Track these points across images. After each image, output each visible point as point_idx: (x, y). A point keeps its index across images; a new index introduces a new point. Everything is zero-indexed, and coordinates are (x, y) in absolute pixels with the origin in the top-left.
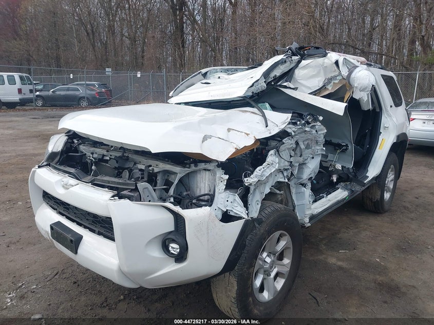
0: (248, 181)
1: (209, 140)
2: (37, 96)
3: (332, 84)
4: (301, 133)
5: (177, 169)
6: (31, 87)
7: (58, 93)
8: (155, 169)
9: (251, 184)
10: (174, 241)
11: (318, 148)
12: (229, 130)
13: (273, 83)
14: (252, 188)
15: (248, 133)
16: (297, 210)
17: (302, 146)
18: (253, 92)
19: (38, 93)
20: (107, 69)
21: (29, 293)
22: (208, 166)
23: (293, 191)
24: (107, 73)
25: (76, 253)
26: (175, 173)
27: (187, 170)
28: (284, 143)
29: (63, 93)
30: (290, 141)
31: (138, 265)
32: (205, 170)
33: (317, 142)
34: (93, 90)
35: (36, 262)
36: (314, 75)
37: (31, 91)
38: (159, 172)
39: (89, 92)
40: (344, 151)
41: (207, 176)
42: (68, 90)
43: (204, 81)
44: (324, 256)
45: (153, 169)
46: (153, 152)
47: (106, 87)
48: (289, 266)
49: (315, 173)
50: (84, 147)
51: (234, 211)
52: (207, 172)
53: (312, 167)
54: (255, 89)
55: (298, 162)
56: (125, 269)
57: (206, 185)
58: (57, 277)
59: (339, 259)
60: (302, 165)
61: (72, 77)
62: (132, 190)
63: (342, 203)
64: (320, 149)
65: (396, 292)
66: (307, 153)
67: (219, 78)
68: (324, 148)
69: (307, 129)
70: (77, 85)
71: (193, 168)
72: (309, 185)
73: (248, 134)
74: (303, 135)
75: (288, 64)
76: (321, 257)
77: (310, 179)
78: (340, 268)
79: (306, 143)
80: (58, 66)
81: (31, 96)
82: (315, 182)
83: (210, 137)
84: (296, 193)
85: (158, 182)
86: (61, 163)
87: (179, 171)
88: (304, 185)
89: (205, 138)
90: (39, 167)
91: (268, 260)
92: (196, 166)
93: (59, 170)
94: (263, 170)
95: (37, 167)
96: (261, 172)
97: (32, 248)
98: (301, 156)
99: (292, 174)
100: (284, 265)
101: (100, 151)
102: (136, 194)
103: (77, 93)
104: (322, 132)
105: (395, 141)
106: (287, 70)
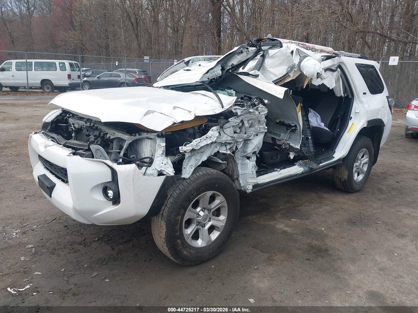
0: (182, 149)
1: (151, 114)
2: (84, 81)
3: (293, 71)
4: (246, 113)
5: (125, 137)
6: (79, 73)
7: (102, 79)
8: (111, 136)
9: (185, 152)
10: (110, 189)
11: (261, 127)
12: (175, 108)
13: (230, 71)
14: (187, 155)
15: (190, 110)
16: (240, 179)
17: (247, 125)
18: (208, 78)
19: (85, 79)
20: (146, 57)
21: (31, 230)
22: (149, 135)
23: (239, 162)
24: (145, 61)
25: (51, 197)
26: (125, 141)
27: (133, 138)
28: (229, 122)
29: (106, 79)
30: (236, 120)
31: (87, 206)
32: (147, 138)
33: (259, 122)
34: (134, 77)
35: (42, 210)
36: (280, 63)
37: (79, 77)
38: (114, 139)
39: (128, 78)
40: (294, 131)
41: (149, 143)
42: (111, 76)
43: (186, 68)
44: (275, 222)
45: (110, 137)
46: (103, 121)
47: (146, 74)
48: (225, 222)
49: (258, 148)
50: (72, 120)
51: (166, 171)
52: (150, 140)
53: (256, 143)
54: (211, 75)
55: (242, 138)
56: (77, 208)
57: (149, 150)
58: (54, 221)
59: (287, 226)
60: (246, 141)
61: (117, 64)
62: (86, 150)
63: (295, 177)
64: (263, 128)
65: (323, 253)
66: (252, 131)
67: (200, 65)
68: (266, 127)
69: (251, 110)
70: (121, 71)
71: (138, 137)
72: (254, 158)
73: (190, 112)
74: (248, 115)
75: (245, 54)
76: (272, 223)
77: (254, 153)
78: (285, 232)
79: (250, 122)
80: (108, 54)
81: (79, 81)
82: (258, 155)
83: (153, 112)
84: (241, 164)
85: (114, 147)
86: (51, 131)
87: (128, 139)
88: (248, 158)
89: (148, 113)
90: (35, 133)
91: (202, 213)
92: (140, 135)
93: (48, 136)
94: (199, 141)
95: (33, 133)
96: (196, 143)
97: (42, 200)
98: (245, 133)
99: (237, 148)
100: (220, 221)
101: (82, 123)
102: (87, 153)
103: (119, 79)
104: (264, 113)
105: (366, 126)
106: (244, 59)
